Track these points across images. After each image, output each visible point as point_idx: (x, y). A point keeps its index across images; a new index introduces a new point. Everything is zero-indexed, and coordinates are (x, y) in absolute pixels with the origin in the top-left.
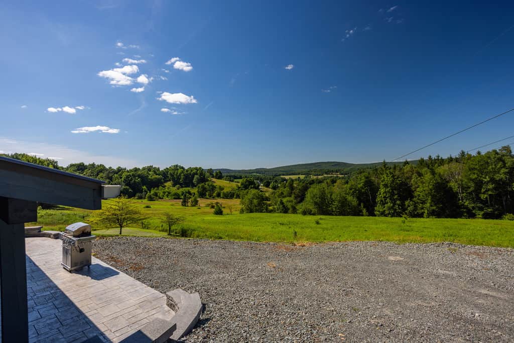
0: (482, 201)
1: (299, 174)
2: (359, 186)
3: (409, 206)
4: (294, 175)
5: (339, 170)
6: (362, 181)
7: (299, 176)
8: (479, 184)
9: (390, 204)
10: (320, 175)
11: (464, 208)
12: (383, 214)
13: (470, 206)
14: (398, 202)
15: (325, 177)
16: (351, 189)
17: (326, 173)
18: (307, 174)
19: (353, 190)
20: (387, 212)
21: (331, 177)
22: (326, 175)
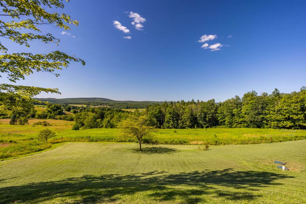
0: (206, 121)
1: (82, 104)
2: (156, 113)
3: (180, 123)
4: (79, 104)
5: (108, 103)
6: (157, 110)
7: (82, 105)
8: (205, 114)
9: (172, 123)
10: (96, 106)
11: (200, 124)
12: (169, 127)
13: (202, 123)
14: (176, 121)
15: (99, 107)
16: (152, 115)
17: (100, 105)
18: (88, 104)
19: (153, 115)
20: (171, 127)
21: (103, 107)
22: (100, 106)
